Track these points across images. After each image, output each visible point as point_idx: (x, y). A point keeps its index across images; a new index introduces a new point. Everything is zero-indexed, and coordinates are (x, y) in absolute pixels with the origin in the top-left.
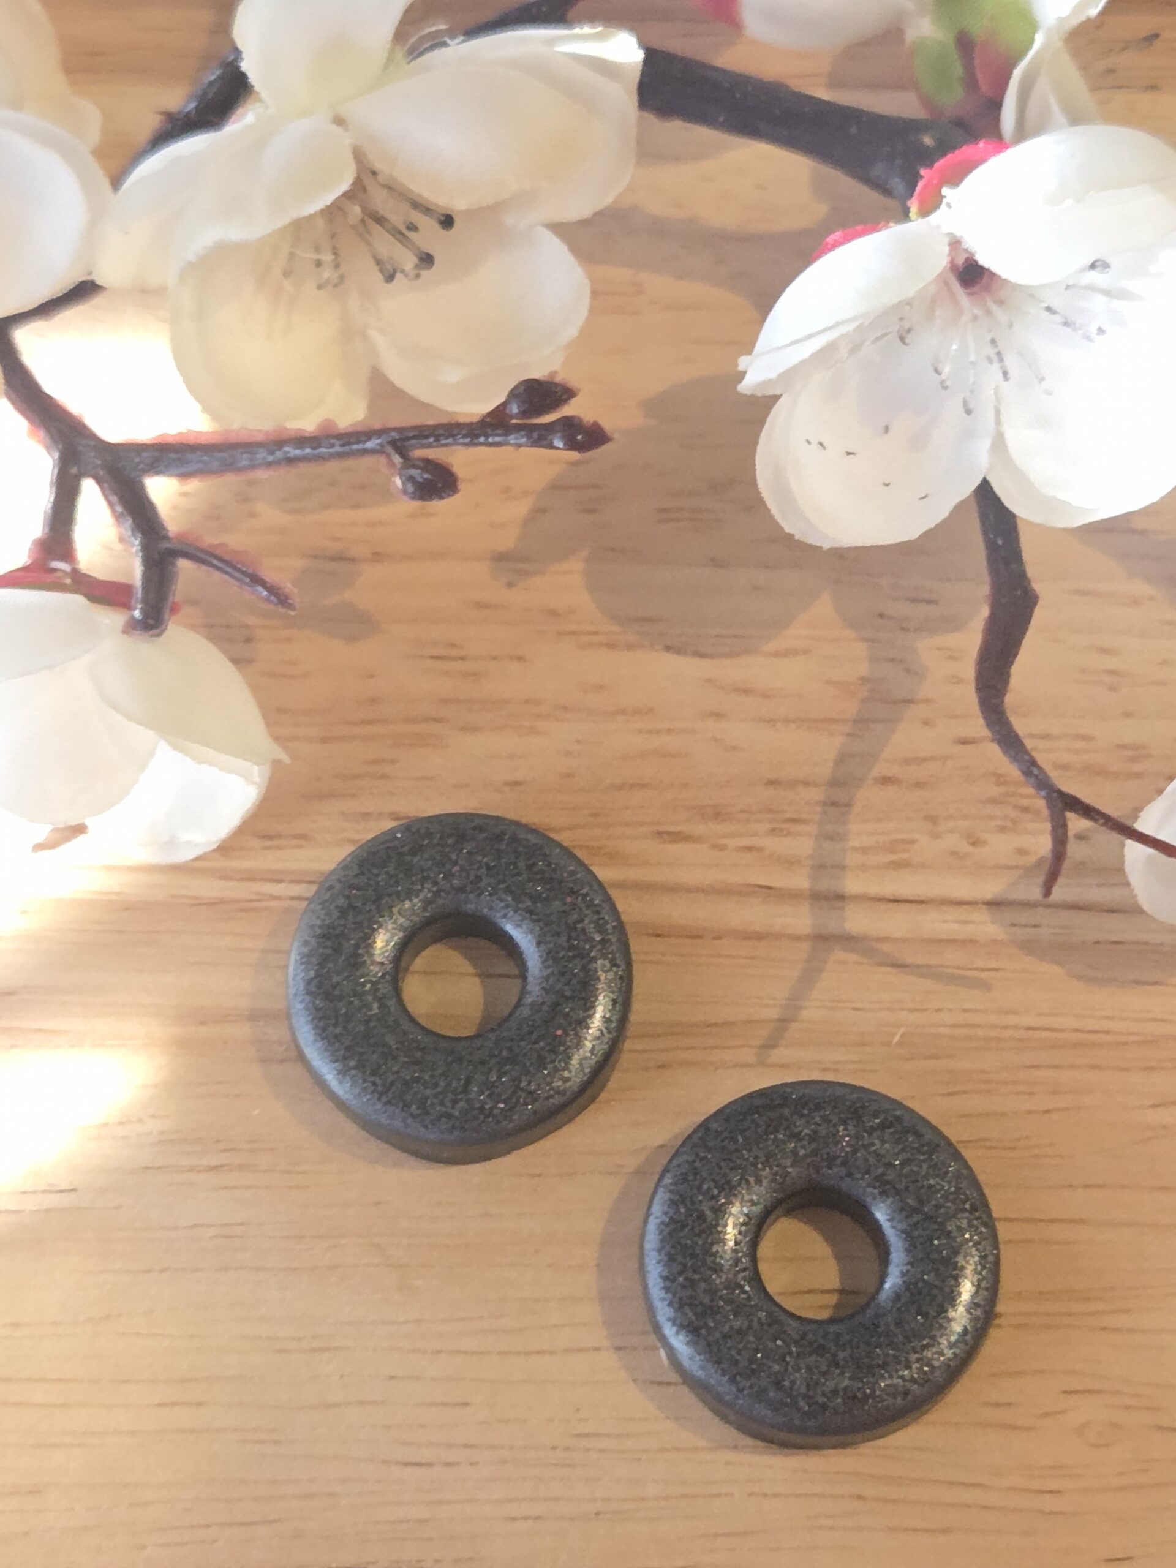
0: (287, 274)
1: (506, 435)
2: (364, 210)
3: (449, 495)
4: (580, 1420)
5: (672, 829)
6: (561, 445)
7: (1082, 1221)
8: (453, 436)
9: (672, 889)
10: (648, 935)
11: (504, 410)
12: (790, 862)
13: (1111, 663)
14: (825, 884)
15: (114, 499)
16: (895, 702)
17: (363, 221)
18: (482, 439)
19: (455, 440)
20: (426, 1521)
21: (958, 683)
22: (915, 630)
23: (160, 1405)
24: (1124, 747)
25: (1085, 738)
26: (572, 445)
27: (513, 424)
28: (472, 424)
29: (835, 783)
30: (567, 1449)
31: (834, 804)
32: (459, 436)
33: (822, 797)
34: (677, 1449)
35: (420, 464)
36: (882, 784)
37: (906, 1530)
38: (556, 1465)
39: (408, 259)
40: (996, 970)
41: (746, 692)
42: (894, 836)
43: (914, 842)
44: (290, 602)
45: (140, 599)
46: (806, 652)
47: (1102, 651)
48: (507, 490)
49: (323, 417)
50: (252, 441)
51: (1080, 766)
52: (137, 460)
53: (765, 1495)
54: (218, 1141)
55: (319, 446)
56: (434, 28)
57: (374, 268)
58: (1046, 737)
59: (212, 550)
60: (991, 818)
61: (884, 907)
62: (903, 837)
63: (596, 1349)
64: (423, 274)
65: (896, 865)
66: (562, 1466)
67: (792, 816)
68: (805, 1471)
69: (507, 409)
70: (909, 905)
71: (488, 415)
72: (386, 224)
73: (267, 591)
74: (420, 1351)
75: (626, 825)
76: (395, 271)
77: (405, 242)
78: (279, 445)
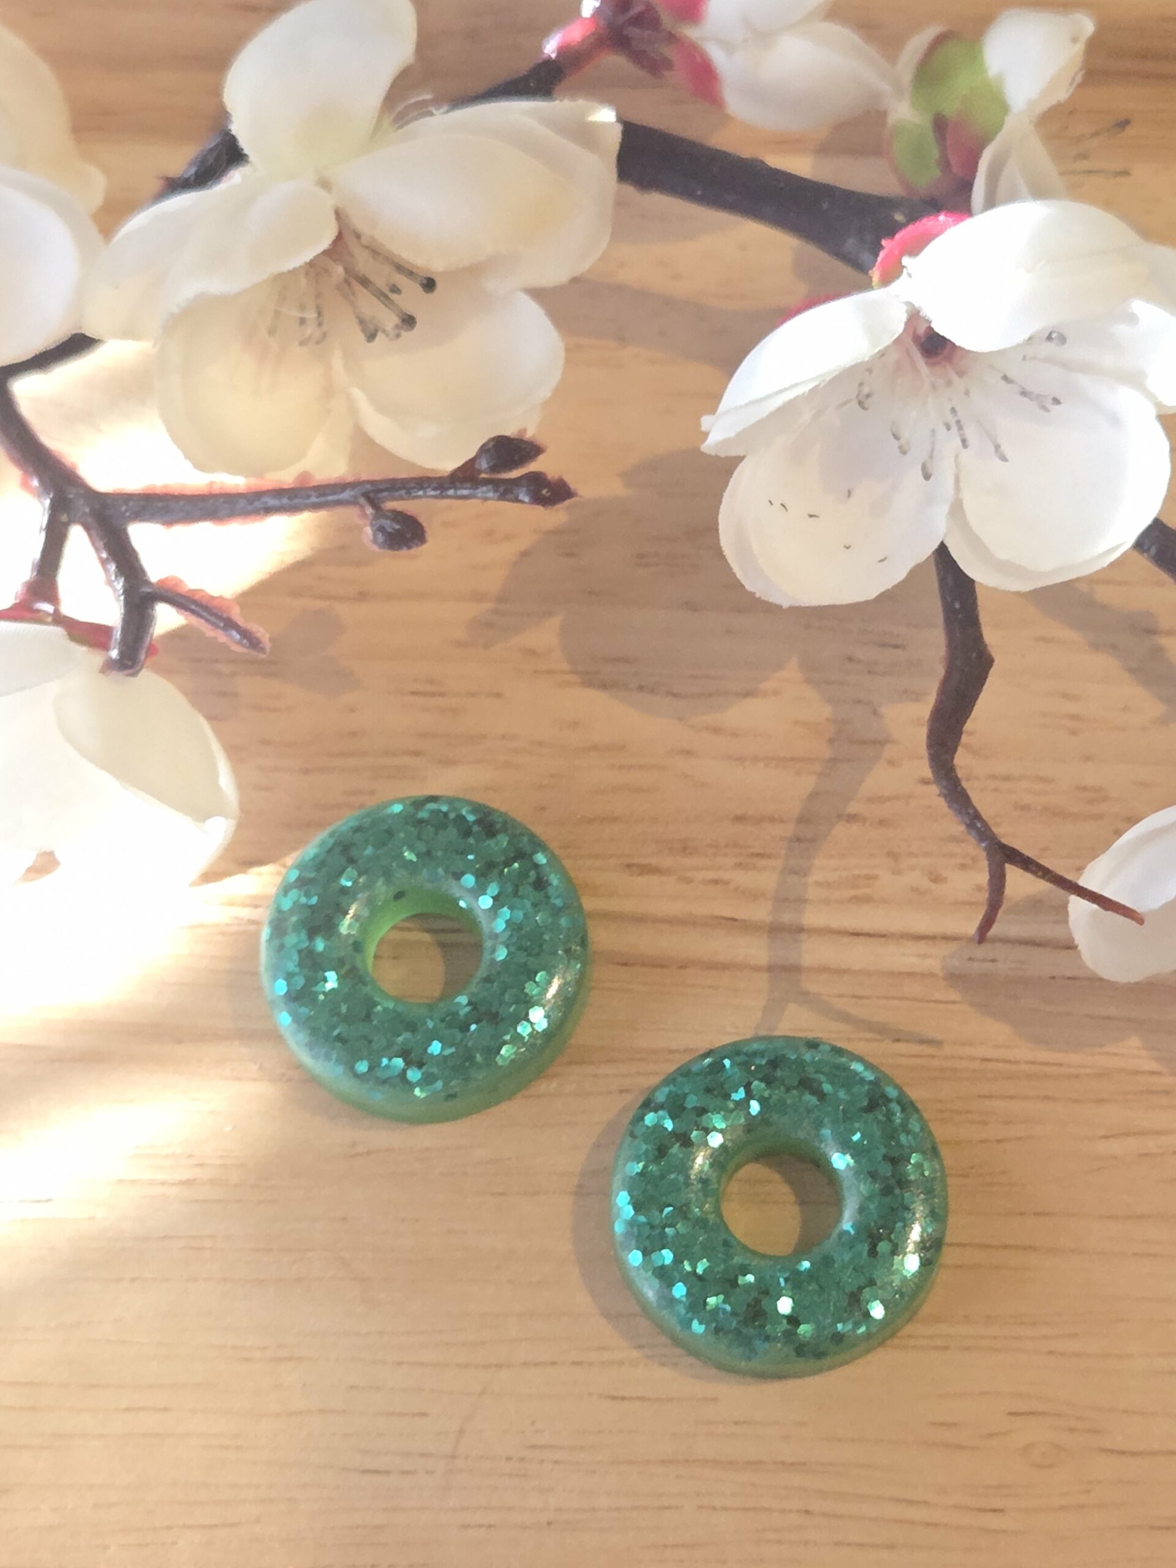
0: (271, 332)
1: (474, 488)
2: (346, 270)
3: (417, 545)
4: (537, 1431)
5: (640, 861)
6: (527, 499)
7: (1031, 1248)
8: (422, 488)
9: (640, 919)
10: (616, 963)
11: (473, 465)
12: (754, 895)
13: (1072, 708)
14: (787, 918)
15: (101, 544)
16: (863, 742)
17: (347, 282)
18: (451, 492)
19: (425, 493)
20: (382, 1527)
22: (884, 673)
23: (127, 1409)
24: (1084, 789)
25: (1044, 780)
26: (539, 500)
27: (484, 478)
28: (441, 478)
29: (802, 820)
30: (522, 1460)
31: (799, 840)
32: (429, 489)
33: (788, 834)
34: (628, 1462)
35: (389, 514)
36: (847, 821)
37: (849, 1545)
38: (510, 1475)
39: (389, 320)
40: (954, 1002)
41: (716, 730)
42: (857, 872)
43: (875, 877)
44: (261, 645)
45: (119, 640)
46: (776, 693)
47: (1066, 696)
48: (490, 533)
49: (302, 470)
50: (233, 492)
51: (1039, 808)
52: (124, 508)
53: (714, 1508)
54: (190, 1156)
55: (296, 497)
56: (420, 98)
57: (357, 328)
58: (1007, 778)
59: (190, 595)
60: (952, 855)
61: (845, 940)
62: (864, 872)
63: (553, 1363)
64: (404, 334)
65: (858, 900)
66: (517, 1476)
67: (760, 851)
68: (753, 1486)
69: (477, 463)
70: (868, 939)
71: (459, 468)
72: (371, 287)
73: (240, 635)
74: (381, 1362)
75: (596, 857)
76: (377, 331)
77: (392, 307)
78: (259, 495)
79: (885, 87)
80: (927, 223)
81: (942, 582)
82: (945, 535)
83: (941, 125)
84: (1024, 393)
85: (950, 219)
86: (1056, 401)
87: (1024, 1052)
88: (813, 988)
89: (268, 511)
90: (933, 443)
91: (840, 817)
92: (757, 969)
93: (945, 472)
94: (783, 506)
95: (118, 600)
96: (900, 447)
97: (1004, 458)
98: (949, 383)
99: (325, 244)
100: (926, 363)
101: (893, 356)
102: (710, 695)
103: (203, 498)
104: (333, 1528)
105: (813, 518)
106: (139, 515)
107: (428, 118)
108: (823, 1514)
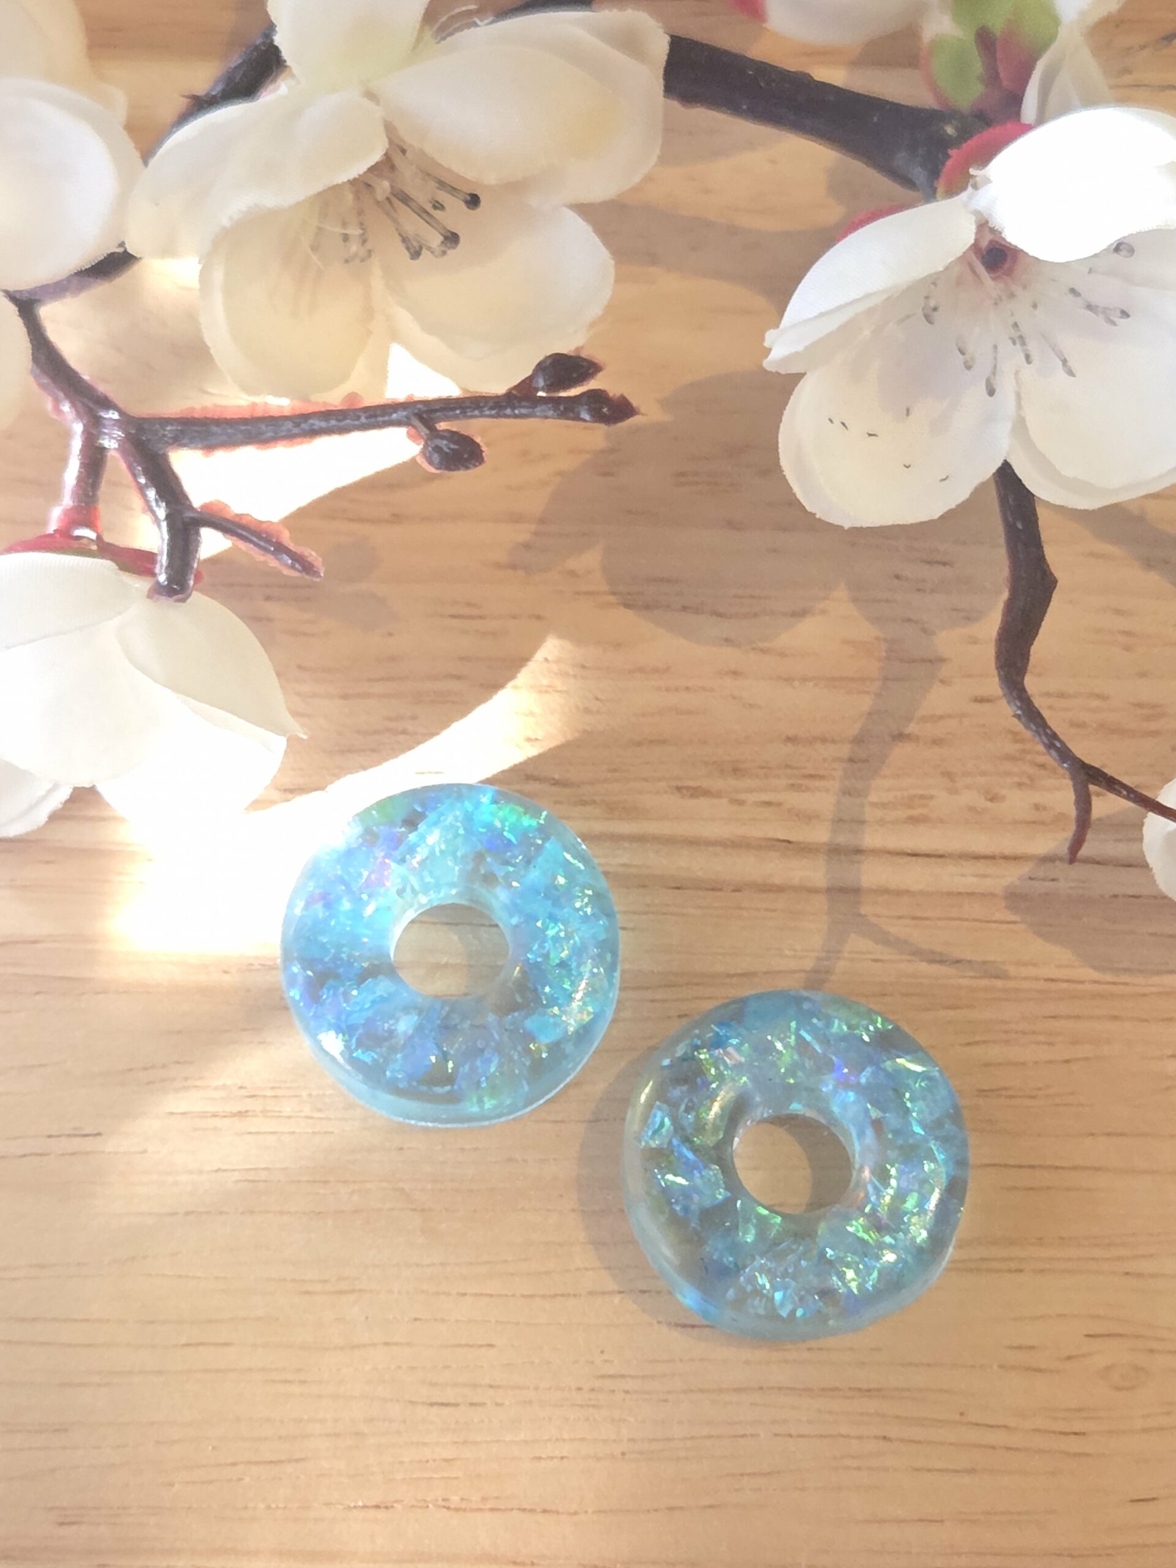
0: (315, 248)
1: (533, 406)
2: (392, 188)
3: (475, 466)
4: (606, 1361)
5: (691, 783)
6: (587, 417)
7: (1103, 1169)
8: (479, 409)
9: (694, 843)
10: (668, 887)
11: (530, 383)
12: (808, 817)
13: (1124, 624)
14: (842, 839)
15: (139, 470)
16: (913, 661)
17: (390, 199)
18: (508, 411)
19: (481, 412)
20: (454, 1460)
21: (975, 643)
22: (932, 591)
23: (184, 1345)
25: (1098, 696)
26: (599, 417)
27: (539, 397)
28: (497, 397)
30: (593, 1390)
31: (854, 761)
32: (485, 409)
33: (844, 754)
34: (701, 1391)
35: (443, 435)
36: (900, 741)
38: (581, 1406)
39: (433, 237)
40: (1014, 923)
42: (913, 792)
43: (932, 797)
44: (315, 569)
45: (165, 565)
46: (823, 612)
47: (1119, 612)
49: (350, 391)
50: (276, 414)
51: (1095, 725)
52: (161, 432)
53: (791, 1436)
54: (242, 1087)
55: (345, 418)
56: (464, 9)
57: (401, 246)
58: (1062, 695)
59: (240, 520)
60: (1008, 774)
61: (903, 860)
62: (921, 792)
63: (621, 1292)
64: (449, 251)
65: (914, 820)
66: (588, 1406)
67: (813, 772)
68: (830, 1412)
69: (534, 381)
70: (928, 859)
71: (515, 387)
72: (412, 204)
73: (292, 559)
74: (448, 1294)
75: (646, 780)
76: (421, 248)
77: (434, 224)
78: (305, 417)
81: (1003, 500)
82: (1009, 453)
83: (986, 40)
84: (1090, 307)
86: (1125, 314)
88: (870, 910)
89: (316, 433)
90: (997, 357)
91: (893, 736)
92: (814, 891)
93: (1006, 387)
94: (844, 424)
95: (160, 526)
96: (966, 362)
97: (1071, 373)
98: (1012, 295)
99: (375, 158)
100: (991, 278)
101: (956, 269)
102: (756, 615)
103: (244, 421)
104: (401, 1463)
105: (871, 437)
106: (178, 441)
107: (473, 29)
108: (902, 1441)
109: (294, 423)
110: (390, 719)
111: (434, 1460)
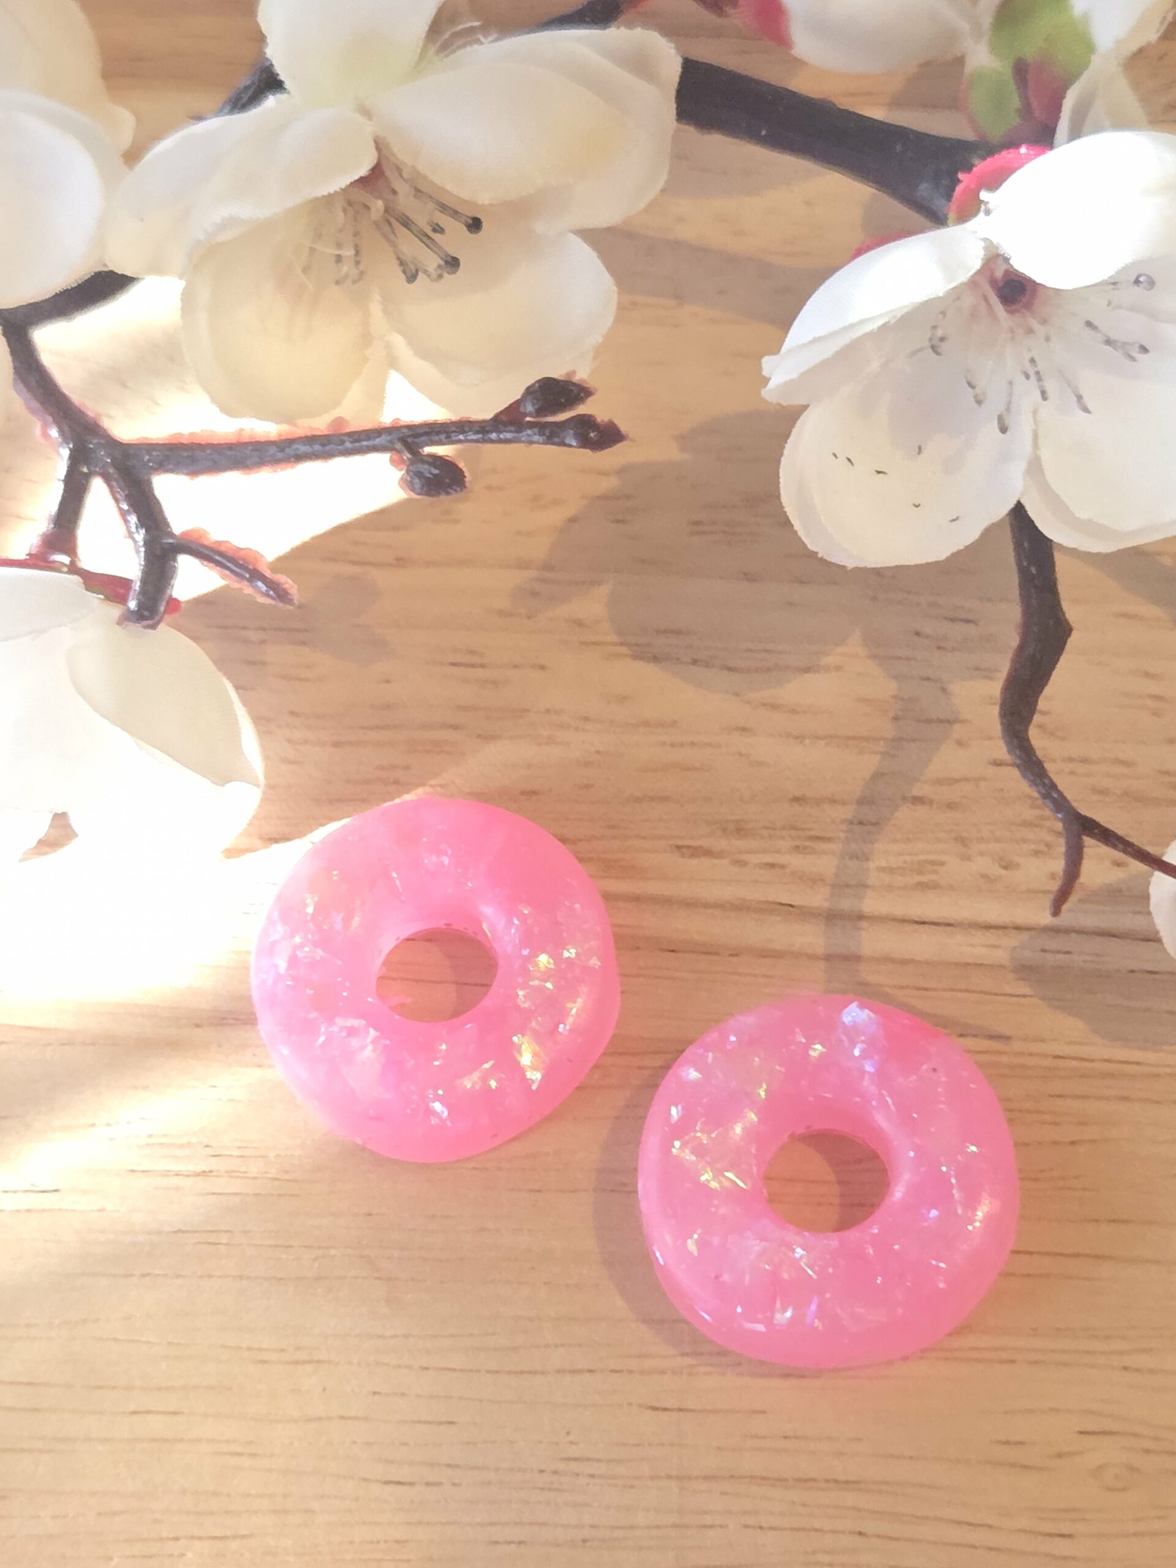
0: (306, 269)
1: (519, 431)
2: (387, 206)
3: (456, 491)
4: (571, 1443)
5: (692, 843)
6: (574, 443)
8: (463, 432)
9: (690, 904)
10: (662, 950)
11: (519, 407)
12: (814, 881)
13: (1154, 688)
14: (846, 904)
15: (122, 496)
16: (929, 721)
17: (387, 220)
18: (494, 436)
19: (465, 437)
20: (407, 1541)
22: (954, 649)
23: (134, 1413)
24: (1167, 773)
25: (1123, 763)
26: (586, 443)
27: (529, 422)
28: (484, 421)
29: (862, 801)
30: (555, 1472)
32: (471, 433)
33: (849, 816)
34: (670, 1477)
35: (430, 460)
36: (913, 804)
38: (543, 1489)
39: (432, 261)
40: (1024, 996)
41: (774, 707)
42: (922, 857)
43: (943, 864)
44: (290, 597)
45: (137, 592)
46: (839, 668)
47: (1147, 675)
48: (536, 498)
49: (338, 416)
50: (263, 439)
51: (1119, 792)
52: (147, 458)
53: (761, 1528)
54: (207, 1146)
55: (329, 443)
56: (468, 25)
57: (398, 270)
58: (1085, 761)
59: (216, 546)
60: (1025, 841)
61: (908, 928)
62: (931, 857)
63: (590, 1371)
64: (446, 275)
65: (923, 886)
66: (550, 1489)
67: (817, 834)
68: (803, 1505)
69: (522, 406)
70: (933, 927)
71: (502, 412)
72: (414, 228)
73: (267, 586)
74: (406, 1367)
75: (644, 838)
76: (417, 271)
77: (432, 246)
78: (291, 442)
79: (964, 26)
80: (1006, 156)
81: (1018, 546)
82: (1022, 494)
83: (1021, 71)
84: (1108, 342)
85: (1032, 152)
86: (1144, 349)
87: (1099, 1049)
88: (872, 979)
89: (300, 458)
90: (1010, 395)
91: (904, 799)
92: (812, 957)
93: (1023, 426)
94: (849, 460)
95: (138, 552)
96: (976, 397)
97: (1086, 410)
98: (1030, 331)
99: (363, 171)
100: (1006, 310)
101: (969, 300)
102: (769, 669)
103: (230, 446)
104: (352, 1543)
105: (881, 475)
106: (163, 466)
107: (476, 46)
108: (879, 1536)
109: (278, 447)
110: (382, 768)
111: (386, 1541)
